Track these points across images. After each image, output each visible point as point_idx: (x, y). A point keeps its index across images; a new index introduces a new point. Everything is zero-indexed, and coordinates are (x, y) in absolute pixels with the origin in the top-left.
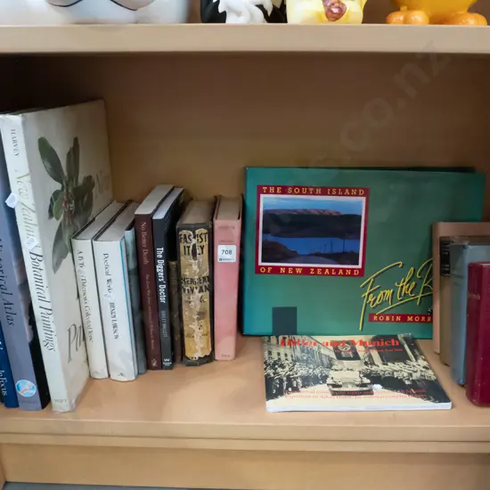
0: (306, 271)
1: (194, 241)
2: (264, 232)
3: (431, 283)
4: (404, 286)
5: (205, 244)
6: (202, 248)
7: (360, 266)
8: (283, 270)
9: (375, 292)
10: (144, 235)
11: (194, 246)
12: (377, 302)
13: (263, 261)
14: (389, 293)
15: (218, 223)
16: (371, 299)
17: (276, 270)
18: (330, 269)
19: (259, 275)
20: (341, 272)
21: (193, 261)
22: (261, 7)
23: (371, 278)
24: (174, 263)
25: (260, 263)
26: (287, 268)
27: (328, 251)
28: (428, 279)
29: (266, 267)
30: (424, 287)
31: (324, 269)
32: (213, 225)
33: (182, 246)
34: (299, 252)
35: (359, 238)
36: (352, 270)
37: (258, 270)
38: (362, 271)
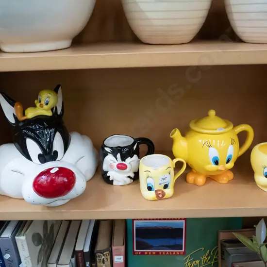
0: (157, 253)
1: (103, 257)
2: (136, 237)
3: (218, 257)
4: (205, 258)
5: (109, 257)
6: (107, 259)
7: (183, 250)
8: (146, 253)
9: (191, 262)
10: (80, 258)
11: (103, 259)
12: (192, 266)
13: (136, 249)
14: (198, 262)
15: (114, 248)
16: (189, 264)
17: (143, 253)
18: (169, 252)
19: (135, 256)
20: (174, 253)
21: (103, 265)
22: (129, 177)
23: (189, 256)
24: (94, 265)
25: (135, 250)
26: (148, 252)
27: (168, 244)
28: (216, 255)
29: (138, 252)
30: (215, 259)
31: (166, 252)
32: (112, 249)
33: (97, 259)
34: (154, 245)
35: (182, 238)
36: (180, 252)
37: (134, 253)
38: (184, 253)
